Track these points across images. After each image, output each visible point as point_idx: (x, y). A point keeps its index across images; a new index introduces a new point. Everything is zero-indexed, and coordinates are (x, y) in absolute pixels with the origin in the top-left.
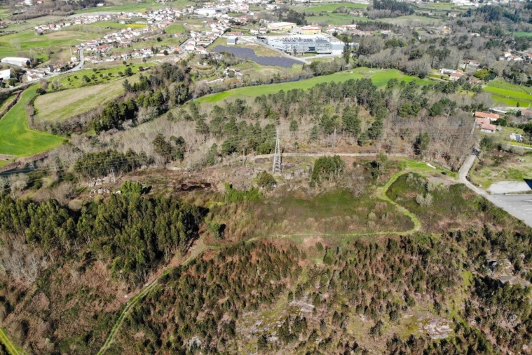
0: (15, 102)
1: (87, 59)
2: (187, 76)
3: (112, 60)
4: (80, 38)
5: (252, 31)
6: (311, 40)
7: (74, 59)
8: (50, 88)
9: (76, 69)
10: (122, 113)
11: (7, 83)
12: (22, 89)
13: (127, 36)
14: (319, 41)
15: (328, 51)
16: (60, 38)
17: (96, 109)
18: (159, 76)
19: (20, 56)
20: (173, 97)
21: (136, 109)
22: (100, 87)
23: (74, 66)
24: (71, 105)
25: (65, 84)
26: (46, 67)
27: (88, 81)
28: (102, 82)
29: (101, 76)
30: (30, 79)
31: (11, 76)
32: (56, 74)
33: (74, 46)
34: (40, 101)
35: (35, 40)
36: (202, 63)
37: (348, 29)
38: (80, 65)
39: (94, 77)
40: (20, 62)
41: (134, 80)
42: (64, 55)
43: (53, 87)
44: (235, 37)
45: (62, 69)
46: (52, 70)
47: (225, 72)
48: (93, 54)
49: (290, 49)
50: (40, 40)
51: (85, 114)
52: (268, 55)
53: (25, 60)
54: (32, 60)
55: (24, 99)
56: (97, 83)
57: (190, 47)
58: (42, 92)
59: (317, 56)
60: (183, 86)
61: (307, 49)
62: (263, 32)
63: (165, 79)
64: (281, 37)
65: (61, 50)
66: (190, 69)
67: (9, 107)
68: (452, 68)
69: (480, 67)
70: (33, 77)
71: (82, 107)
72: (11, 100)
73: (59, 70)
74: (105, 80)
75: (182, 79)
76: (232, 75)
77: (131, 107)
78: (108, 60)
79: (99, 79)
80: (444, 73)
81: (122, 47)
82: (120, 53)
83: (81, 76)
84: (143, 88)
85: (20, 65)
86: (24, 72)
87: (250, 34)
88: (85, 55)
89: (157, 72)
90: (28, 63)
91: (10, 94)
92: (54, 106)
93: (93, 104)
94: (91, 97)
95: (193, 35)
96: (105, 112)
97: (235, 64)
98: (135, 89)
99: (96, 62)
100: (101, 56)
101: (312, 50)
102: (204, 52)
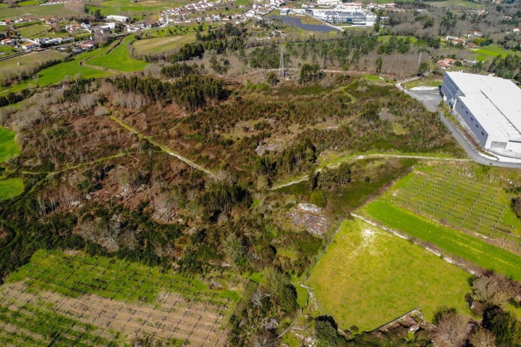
0: (119, 44)
1: (171, 20)
2: (243, 34)
3: (190, 21)
4: (167, 6)
5: (303, 5)
6: (349, 13)
7: (161, 20)
8: (144, 36)
9: (163, 26)
10: (193, 53)
11: (113, 31)
12: (124, 36)
13: (203, 6)
14: (357, 14)
15: (363, 23)
16: (150, 5)
17: (175, 49)
18: (222, 33)
19: (121, 15)
20: (230, 45)
21: (203, 51)
22: (179, 37)
23: (161, 24)
24: (158, 46)
25: (155, 35)
26: (141, 23)
27: (171, 33)
28: (181, 34)
29: (181, 30)
30: (129, 30)
31: (116, 27)
32: (148, 28)
33: (161, 12)
34: (137, 43)
35: (131, 5)
36: (256, 26)
37: (387, 6)
38: (166, 24)
39: (175, 31)
40: (121, 19)
41: (205, 33)
42: (154, 17)
43: (146, 35)
44: (287, 9)
45: (153, 26)
46: (145, 26)
47: (273, 33)
48: (176, 17)
49: (330, 19)
50: (135, 6)
51: (168, 52)
52: (312, 23)
53: (125, 18)
54: (130, 18)
55: (125, 42)
56: (178, 35)
57: (250, 14)
58: (139, 38)
59: (353, 26)
60: (238, 39)
61: (345, 20)
62: (312, 6)
63: (226, 35)
64: (325, 10)
65: (152, 14)
66: (246, 29)
67: (115, 47)
68: (456, 36)
69: (483, 37)
70: (132, 29)
71: (166, 48)
72: (116, 42)
73: (150, 26)
74: (183, 33)
75: (239, 35)
76: (278, 35)
77: (199, 49)
78: (186, 21)
79: (179, 32)
80: (449, 39)
81: (198, 13)
82: (196, 17)
83: (166, 30)
84: (209, 38)
85: (121, 21)
86: (124, 26)
87: (301, 8)
88: (170, 17)
89: (221, 30)
90: (127, 20)
91: (115, 38)
92: (147, 47)
93: (174, 47)
94: (172, 43)
95: (254, 6)
96: (181, 50)
97: (282, 28)
98: (204, 39)
99: (177, 22)
100: (182, 19)
101: (349, 21)
102: (259, 18)
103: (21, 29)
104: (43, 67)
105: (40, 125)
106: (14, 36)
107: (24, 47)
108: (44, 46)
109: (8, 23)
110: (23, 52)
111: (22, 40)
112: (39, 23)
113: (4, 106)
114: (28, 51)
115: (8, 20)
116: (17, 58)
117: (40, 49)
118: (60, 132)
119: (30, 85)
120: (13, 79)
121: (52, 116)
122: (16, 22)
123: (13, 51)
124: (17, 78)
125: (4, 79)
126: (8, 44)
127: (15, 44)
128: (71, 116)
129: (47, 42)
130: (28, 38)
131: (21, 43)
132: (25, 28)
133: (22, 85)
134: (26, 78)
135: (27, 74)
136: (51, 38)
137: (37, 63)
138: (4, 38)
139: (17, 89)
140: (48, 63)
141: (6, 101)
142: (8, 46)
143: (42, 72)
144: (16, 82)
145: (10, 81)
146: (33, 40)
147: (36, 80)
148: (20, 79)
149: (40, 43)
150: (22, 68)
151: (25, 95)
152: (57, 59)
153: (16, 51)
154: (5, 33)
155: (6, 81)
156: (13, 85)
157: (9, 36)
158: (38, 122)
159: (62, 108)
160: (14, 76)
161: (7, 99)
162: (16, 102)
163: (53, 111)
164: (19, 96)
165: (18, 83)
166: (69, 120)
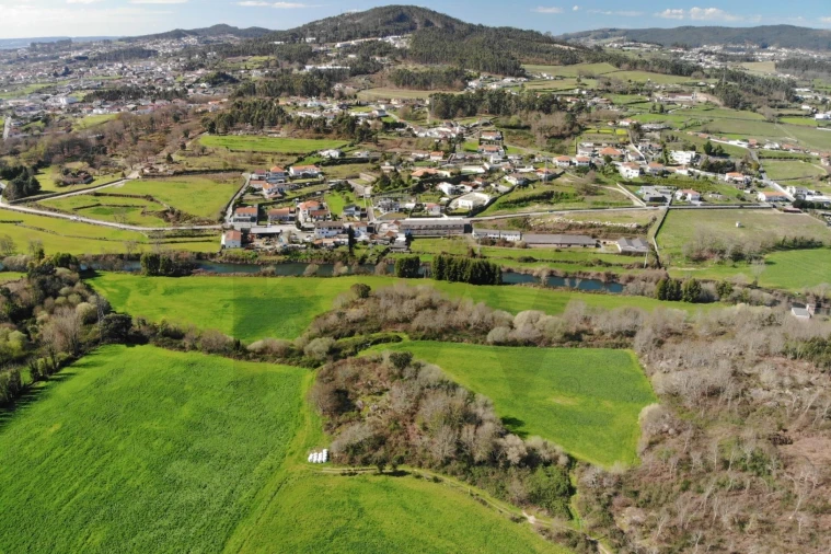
103: (770, 162)
104: (782, 246)
105: (716, 406)
106: (753, 171)
107: (762, 196)
108: (802, 205)
109: (751, 146)
110: (757, 205)
111: (764, 181)
112: (808, 159)
113: (670, 299)
114: (767, 205)
115: (753, 141)
116: (741, 212)
117: (790, 208)
118: (755, 459)
119: (740, 276)
120: (712, 251)
121: (753, 392)
122: (767, 147)
123: (738, 197)
124: (723, 252)
125: (696, 245)
126: (736, 182)
127: (749, 184)
128: (802, 417)
129: (808, 198)
130: (776, 180)
131: (760, 186)
132: (777, 162)
133: (723, 269)
134: (738, 257)
135: (745, 251)
136: (819, 193)
137: (774, 235)
138: (733, 170)
139: (711, 275)
140: (795, 241)
141: (679, 292)
142: (734, 186)
143: (777, 256)
144: (716, 259)
145: (705, 254)
146: (784, 186)
147: (757, 268)
148: (726, 256)
149: (796, 196)
150: (741, 234)
151: (721, 295)
152: (818, 237)
153: (743, 199)
154: (738, 162)
155: (700, 251)
156: (708, 263)
157: (743, 168)
158: (714, 393)
159: (787, 381)
160: (716, 247)
161: (683, 288)
162: (696, 301)
163: (763, 378)
164: (707, 292)
165: (718, 263)
166: (792, 428)
